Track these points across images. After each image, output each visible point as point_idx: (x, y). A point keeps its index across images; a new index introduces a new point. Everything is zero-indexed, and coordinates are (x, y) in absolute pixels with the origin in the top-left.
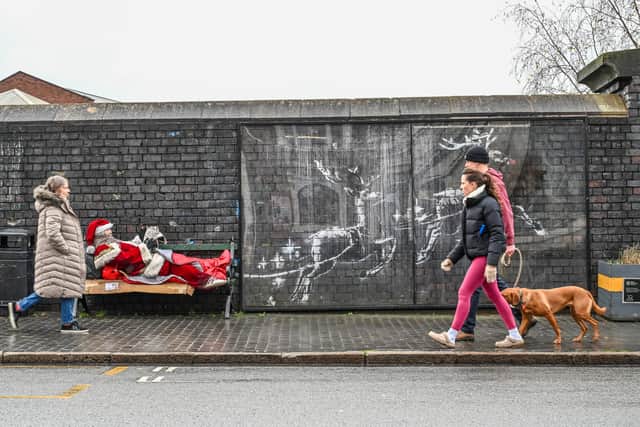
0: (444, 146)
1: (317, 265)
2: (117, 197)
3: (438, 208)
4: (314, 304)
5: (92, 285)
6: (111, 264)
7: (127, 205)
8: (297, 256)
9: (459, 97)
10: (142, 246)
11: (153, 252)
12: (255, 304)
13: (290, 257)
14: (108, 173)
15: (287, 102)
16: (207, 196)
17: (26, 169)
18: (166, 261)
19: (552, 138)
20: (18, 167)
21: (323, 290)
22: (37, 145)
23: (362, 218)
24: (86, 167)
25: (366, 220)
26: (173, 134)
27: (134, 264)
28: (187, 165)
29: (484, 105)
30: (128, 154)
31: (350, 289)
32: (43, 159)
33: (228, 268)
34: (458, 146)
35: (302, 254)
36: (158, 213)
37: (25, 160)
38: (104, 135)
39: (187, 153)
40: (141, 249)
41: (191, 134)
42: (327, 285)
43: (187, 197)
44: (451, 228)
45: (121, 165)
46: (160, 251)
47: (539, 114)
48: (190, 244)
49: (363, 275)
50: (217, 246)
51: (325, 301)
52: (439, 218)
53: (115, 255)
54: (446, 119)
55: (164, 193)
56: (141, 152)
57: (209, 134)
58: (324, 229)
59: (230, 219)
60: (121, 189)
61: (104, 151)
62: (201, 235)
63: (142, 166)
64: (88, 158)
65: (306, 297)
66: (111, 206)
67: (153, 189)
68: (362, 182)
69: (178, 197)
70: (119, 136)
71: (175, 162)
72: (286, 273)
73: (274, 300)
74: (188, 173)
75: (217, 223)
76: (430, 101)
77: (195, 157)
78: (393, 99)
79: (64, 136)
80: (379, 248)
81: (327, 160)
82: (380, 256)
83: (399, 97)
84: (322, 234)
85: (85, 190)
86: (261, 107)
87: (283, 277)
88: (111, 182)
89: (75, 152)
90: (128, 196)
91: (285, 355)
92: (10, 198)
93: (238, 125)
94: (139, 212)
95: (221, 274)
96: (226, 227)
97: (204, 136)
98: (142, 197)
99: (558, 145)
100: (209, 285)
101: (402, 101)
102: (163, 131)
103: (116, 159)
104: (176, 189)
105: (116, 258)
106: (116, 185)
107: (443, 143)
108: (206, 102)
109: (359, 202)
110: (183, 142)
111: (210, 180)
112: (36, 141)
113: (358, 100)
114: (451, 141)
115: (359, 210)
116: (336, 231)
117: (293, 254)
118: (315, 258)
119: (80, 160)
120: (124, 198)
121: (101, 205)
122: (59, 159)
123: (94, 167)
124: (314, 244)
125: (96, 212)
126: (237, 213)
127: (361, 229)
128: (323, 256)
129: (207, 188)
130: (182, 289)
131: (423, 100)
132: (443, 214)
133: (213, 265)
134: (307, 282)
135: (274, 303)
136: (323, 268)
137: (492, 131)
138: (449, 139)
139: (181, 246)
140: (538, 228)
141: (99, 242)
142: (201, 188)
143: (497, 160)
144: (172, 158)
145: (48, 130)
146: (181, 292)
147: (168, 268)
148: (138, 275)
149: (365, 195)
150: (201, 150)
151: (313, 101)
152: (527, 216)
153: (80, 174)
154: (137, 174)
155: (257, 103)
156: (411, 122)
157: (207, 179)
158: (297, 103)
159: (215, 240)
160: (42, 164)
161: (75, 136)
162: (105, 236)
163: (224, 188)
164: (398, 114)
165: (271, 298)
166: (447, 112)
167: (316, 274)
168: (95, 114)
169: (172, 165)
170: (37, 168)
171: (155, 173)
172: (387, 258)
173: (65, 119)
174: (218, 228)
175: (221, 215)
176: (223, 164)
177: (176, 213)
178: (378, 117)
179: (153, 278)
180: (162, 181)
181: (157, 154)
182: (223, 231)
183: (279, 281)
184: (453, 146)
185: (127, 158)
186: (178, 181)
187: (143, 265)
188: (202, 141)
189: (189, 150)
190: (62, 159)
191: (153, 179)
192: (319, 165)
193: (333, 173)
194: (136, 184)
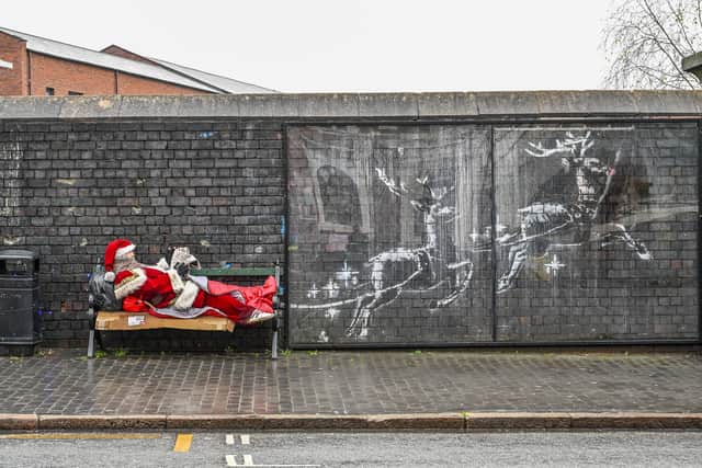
0: (531, 153)
1: (378, 294)
2: (137, 211)
3: (523, 226)
4: (375, 339)
5: (112, 319)
6: (135, 294)
7: (150, 220)
8: (355, 283)
9: (547, 92)
10: (172, 272)
11: (185, 280)
12: (303, 340)
13: (346, 284)
14: (126, 182)
15: (341, 96)
16: (246, 210)
17: (27, 176)
18: (201, 291)
19: (660, 143)
20: (16, 174)
21: (385, 323)
22: (40, 146)
23: (432, 237)
24: (99, 174)
25: (437, 240)
26: (205, 135)
27: (163, 295)
28: (222, 174)
29: (577, 103)
30: (151, 159)
31: (417, 322)
32: (47, 165)
33: (275, 299)
34: (548, 152)
35: (360, 281)
36: (187, 230)
37: (25, 166)
38: (121, 137)
39: (221, 158)
40: (172, 277)
41: (227, 135)
42: (390, 318)
43: (223, 211)
44: (539, 251)
45: (143, 172)
46: (193, 278)
47: (645, 114)
48: (225, 267)
49: (434, 306)
50: (259, 271)
51: (389, 337)
52: (525, 239)
53: (141, 284)
54: (533, 120)
55: (194, 207)
56: (166, 156)
57: (249, 135)
58: (387, 250)
59: (274, 238)
60: (143, 201)
61: (121, 155)
62: (239, 257)
63: (167, 174)
64: (102, 164)
65: (365, 332)
66: (130, 222)
67: (182, 201)
68: (433, 194)
69: (211, 211)
70: (139, 138)
71: (207, 169)
72: (341, 303)
73: (327, 335)
74: (224, 182)
75: (258, 243)
76: (512, 97)
77: (231, 164)
78: (469, 93)
79: (72, 137)
80: (452, 274)
81: (391, 169)
82: (454, 283)
83: (475, 91)
84: (384, 256)
85: (98, 202)
86: (311, 103)
87: (338, 307)
88: (130, 192)
89: (86, 155)
90: (151, 210)
91: (371, 418)
92: (7, 211)
93: (285, 124)
94: (163, 229)
95: (267, 306)
96: (269, 247)
97: (242, 138)
98: (166, 211)
99: (668, 153)
100: (253, 319)
101: (479, 96)
102: (192, 132)
103: (136, 164)
104: (209, 202)
105: (142, 287)
106: (136, 196)
107: (530, 148)
108: (243, 95)
109: (429, 219)
110: (217, 145)
111: (250, 191)
112: (37, 142)
113: (426, 94)
114: (540, 147)
115: (429, 229)
116: (402, 254)
117: (350, 280)
118: (376, 285)
119: (93, 165)
120: (146, 212)
121: (118, 221)
122: (66, 165)
123: (110, 174)
124: (375, 269)
125: (111, 229)
126: (283, 231)
127: (432, 251)
128: (386, 283)
129: (248, 201)
130: (221, 324)
131: (505, 95)
132: (528, 234)
133: (256, 294)
134: (367, 314)
135: (326, 339)
136: (386, 297)
137: (589, 134)
138: (537, 144)
139: (216, 271)
140: (642, 251)
141: (119, 267)
142: (239, 201)
143: (594, 169)
144: (204, 164)
145: (52, 128)
146: (219, 328)
147: (203, 298)
148: (167, 306)
149: (436, 210)
150: (239, 154)
151: (374, 95)
152: (629, 237)
153: (92, 182)
154: (161, 183)
155: (305, 97)
156: (492, 123)
157: (247, 190)
158: (353, 96)
159: (257, 263)
160: (46, 170)
161: (86, 136)
162: (127, 260)
163: (266, 200)
164: (476, 113)
165: (323, 333)
166: (535, 111)
167: (377, 305)
168: (108, 109)
169: (204, 173)
170: (40, 175)
171: (184, 182)
172: (462, 286)
173: (73, 116)
174: (259, 249)
175: (263, 234)
176: (265, 172)
177: (209, 230)
178: (452, 117)
179: (186, 311)
180: (191, 192)
181: (186, 159)
182: (265, 252)
183: (333, 312)
184: (541, 152)
185: (149, 164)
186: (211, 192)
187: (174, 295)
188: (241, 144)
189: (225, 154)
190: (70, 165)
191: (181, 191)
192: (381, 173)
193: (398, 185)
194: (160, 195)
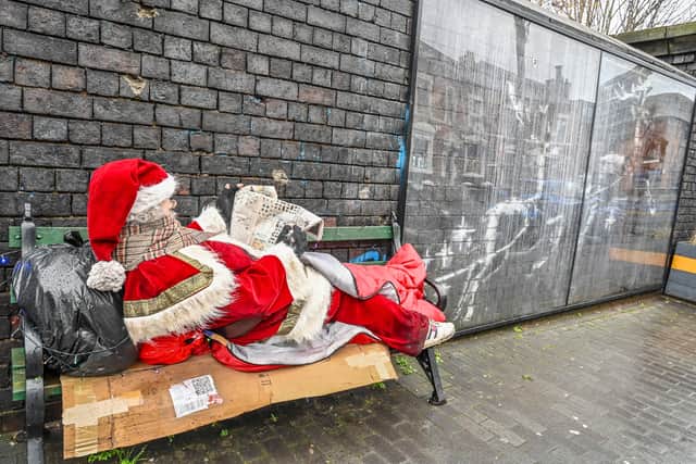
1: (489, 259)
2: (138, 88)
3: (601, 177)
4: (478, 321)
7: (167, 115)
8: (469, 245)
13: (461, 247)
14: (106, 5)
16: (351, 119)
18: (335, 290)
21: (490, 298)
23: (541, 185)
25: (544, 188)
28: (318, 39)
34: (626, 96)
35: (474, 242)
36: (248, 146)
39: (320, 7)
40: (286, 266)
42: (495, 290)
43: (315, 115)
49: (530, 272)
51: (492, 315)
52: (599, 190)
53: (225, 300)
55: (263, 98)
58: (503, 200)
59: (385, 174)
60: (149, 65)
62: (335, 206)
63: (211, 12)
65: (470, 311)
66: (113, 113)
67: (241, 82)
69: (297, 112)
71: (294, 21)
72: (452, 275)
74: (319, 57)
75: (364, 181)
80: (548, 231)
82: (548, 242)
84: (500, 208)
85: (19, 44)
87: (448, 282)
88: (119, 37)
90: (171, 90)
94: (200, 139)
96: (379, 190)
98: (208, 99)
100: (430, 341)
104: (293, 93)
106: (132, 49)
109: (541, 160)
115: (540, 173)
116: (515, 205)
117: (464, 241)
118: (488, 247)
120: (157, 94)
121: (81, 106)
124: (490, 225)
125: (62, 126)
126: (399, 162)
127: (538, 202)
128: (498, 243)
129: (356, 102)
132: (602, 185)
134: (475, 288)
136: (496, 261)
138: (622, 84)
140: (652, 206)
141: (141, 248)
142: (343, 99)
144: (289, 10)
149: (548, 150)
150: (349, 7)
152: (649, 192)
154: (195, 29)
157: (356, 81)
163: (382, 106)
167: (486, 274)
169: (287, 28)
171: (248, 40)
172: (553, 245)
174: (365, 192)
175: (371, 165)
177: (289, 150)
180: (260, 65)
182: (374, 197)
183: (443, 289)
184: (623, 95)
186: (296, 73)
191: (239, 55)
192: (511, 89)
193: (524, 108)
194: (194, 59)
